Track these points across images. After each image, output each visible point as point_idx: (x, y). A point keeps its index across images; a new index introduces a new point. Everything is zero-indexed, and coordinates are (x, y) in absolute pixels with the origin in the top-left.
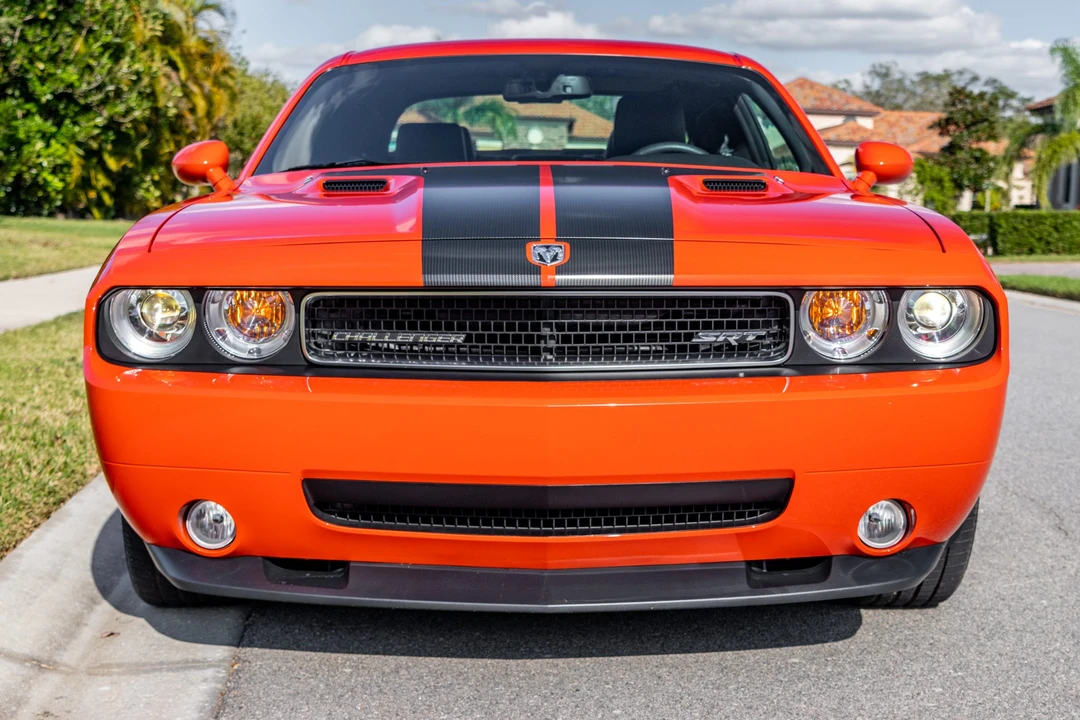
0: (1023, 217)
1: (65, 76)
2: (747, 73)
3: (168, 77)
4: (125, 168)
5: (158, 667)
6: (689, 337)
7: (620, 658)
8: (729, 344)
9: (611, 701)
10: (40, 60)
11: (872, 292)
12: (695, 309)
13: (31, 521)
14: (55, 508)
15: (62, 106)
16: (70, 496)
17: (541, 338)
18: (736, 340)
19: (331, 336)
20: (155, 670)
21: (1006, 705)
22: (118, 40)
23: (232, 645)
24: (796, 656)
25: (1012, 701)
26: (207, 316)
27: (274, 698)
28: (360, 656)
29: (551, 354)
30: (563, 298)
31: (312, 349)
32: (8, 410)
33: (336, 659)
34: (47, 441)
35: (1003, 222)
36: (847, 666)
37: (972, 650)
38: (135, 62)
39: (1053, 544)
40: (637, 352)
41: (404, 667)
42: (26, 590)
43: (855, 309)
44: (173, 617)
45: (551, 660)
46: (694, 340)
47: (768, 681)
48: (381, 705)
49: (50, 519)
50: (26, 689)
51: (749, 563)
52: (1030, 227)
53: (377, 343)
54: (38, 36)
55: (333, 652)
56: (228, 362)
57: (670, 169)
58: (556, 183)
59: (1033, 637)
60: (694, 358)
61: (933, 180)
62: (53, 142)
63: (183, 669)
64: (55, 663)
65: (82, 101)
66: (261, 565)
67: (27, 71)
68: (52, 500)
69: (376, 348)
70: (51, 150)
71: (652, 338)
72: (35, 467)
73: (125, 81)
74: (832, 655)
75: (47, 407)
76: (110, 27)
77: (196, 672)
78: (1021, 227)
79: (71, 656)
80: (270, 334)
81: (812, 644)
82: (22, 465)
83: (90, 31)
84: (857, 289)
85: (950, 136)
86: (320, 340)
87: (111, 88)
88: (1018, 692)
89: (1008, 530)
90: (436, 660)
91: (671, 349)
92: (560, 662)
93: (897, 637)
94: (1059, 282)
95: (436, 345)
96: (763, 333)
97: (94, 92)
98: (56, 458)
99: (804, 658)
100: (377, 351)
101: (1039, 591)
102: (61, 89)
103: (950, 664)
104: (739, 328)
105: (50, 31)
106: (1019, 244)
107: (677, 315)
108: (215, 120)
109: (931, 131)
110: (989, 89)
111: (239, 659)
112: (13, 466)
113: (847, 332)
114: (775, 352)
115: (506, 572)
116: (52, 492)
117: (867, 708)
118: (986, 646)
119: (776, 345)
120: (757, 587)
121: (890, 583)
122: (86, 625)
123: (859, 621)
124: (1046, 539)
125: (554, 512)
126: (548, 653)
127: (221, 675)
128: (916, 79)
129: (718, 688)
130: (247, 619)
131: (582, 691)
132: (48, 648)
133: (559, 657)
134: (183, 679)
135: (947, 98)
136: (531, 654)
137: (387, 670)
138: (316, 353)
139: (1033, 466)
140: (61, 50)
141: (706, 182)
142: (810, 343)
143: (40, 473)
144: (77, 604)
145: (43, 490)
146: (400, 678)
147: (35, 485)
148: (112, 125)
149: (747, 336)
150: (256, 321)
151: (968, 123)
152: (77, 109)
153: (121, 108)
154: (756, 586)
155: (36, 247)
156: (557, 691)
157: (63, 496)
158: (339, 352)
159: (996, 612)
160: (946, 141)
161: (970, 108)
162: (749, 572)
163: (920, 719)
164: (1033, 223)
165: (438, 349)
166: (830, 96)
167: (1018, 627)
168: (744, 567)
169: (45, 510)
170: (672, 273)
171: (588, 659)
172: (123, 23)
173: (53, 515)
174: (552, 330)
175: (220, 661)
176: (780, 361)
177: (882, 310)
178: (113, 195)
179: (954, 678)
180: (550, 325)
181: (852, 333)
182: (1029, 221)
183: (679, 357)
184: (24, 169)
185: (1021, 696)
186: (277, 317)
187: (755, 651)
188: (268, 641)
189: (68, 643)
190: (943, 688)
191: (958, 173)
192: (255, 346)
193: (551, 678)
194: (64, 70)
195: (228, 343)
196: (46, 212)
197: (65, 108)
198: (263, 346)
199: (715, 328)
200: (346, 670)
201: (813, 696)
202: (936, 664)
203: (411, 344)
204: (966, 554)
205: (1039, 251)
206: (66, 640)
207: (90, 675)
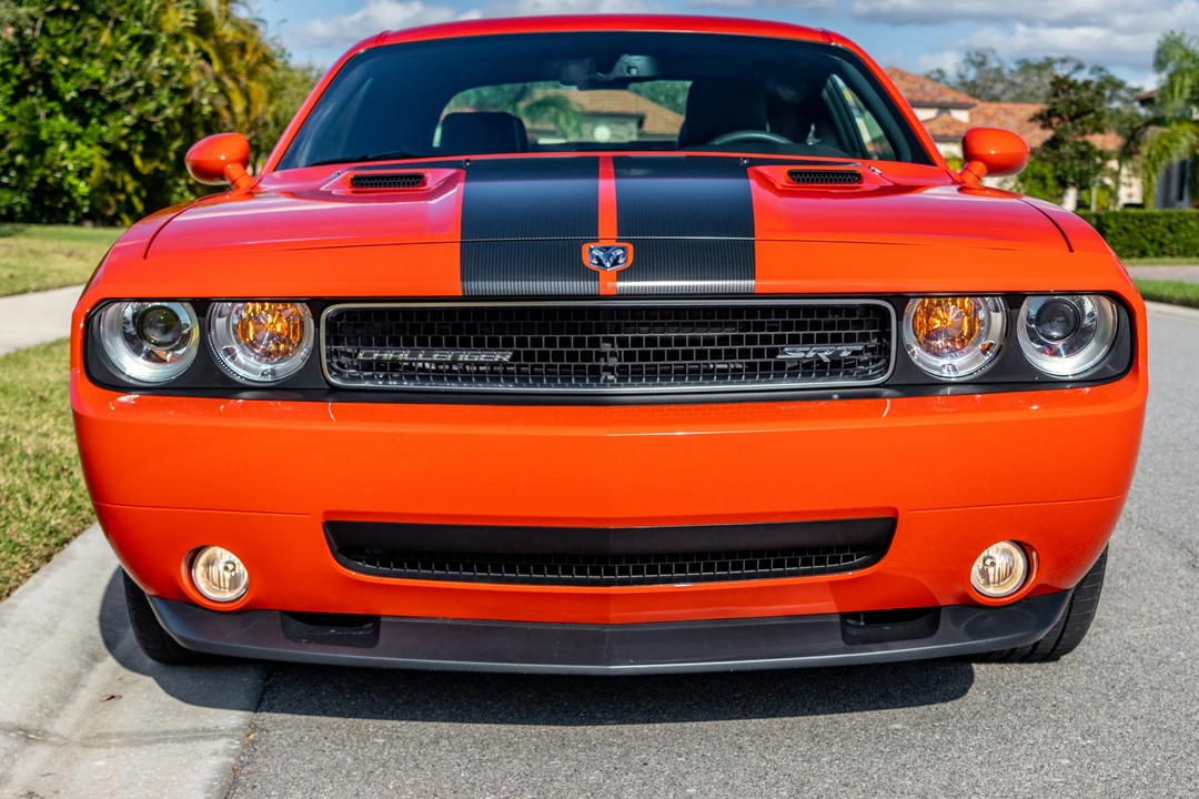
0: (1134, 217)
1: (90, 71)
2: (837, 51)
3: (202, 71)
4: (156, 170)
5: (162, 737)
6: (773, 353)
7: (694, 724)
8: (820, 361)
9: (684, 777)
10: (64, 54)
11: (987, 299)
12: (780, 320)
13: (28, 566)
14: (57, 549)
15: (88, 104)
16: (75, 535)
17: (600, 355)
18: (828, 356)
19: (356, 355)
20: (159, 741)
21: (1144, 780)
22: (147, 32)
23: (249, 710)
24: (898, 720)
25: (1152, 775)
26: (213, 333)
27: (293, 774)
28: (395, 722)
29: (613, 374)
30: (626, 309)
31: (335, 370)
32: (12, 439)
33: (367, 727)
34: (52, 474)
35: (1112, 223)
36: (958, 733)
37: (1101, 712)
38: (166, 56)
39: (1187, 585)
40: (713, 371)
41: (445, 736)
42: (16, 646)
43: (966, 319)
44: (184, 677)
45: (615, 727)
46: (779, 357)
47: (867, 752)
48: (416, 784)
49: (51, 562)
50: (9, 763)
51: (844, 616)
52: (1142, 227)
53: (411, 362)
54: (61, 28)
55: (364, 718)
56: (236, 386)
57: (750, 159)
58: (617, 176)
59: (1171, 696)
60: (779, 377)
61: (1034, 177)
62: (78, 144)
63: (190, 739)
64: (45, 732)
65: (110, 99)
66: (279, 621)
67: (50, 67)
68: (53, 541)
69: (410, 368)
70: (76, 153)
71: (730, 354)
72: (35, 504)
73: (156, 77)
74: (939, 720)
75: (55, 434)
76: (139, 17)
77: (206, 743)
78: (1131, 227)
79: (62, 725)
80: (286, 352)
81: (916, 705)
82: (21, 501)
83: (118, 22)
84: (969, 296)
85: (1053, 129)
86: (344, 359)
87: (140, 84)
88: (1158, 764)
89: (1135, 568)
90: (482, 728)
91: (752, 367)
92: (626, 729)
93: (1014, 697)
94: (1174, 288)
95: (478, 364)
96: (860, 348)
97: (122, 89)
98: (60, 493)
99: (907, 723)
100: (410, 371)
101: (1176, 641)
102: (86, 85)
103: (1077, 730)
104: (832, 342)
105: (74, 23)
106: (1130, 247)
107: (759, 327)
108: (252, 117)
109: (1033, 124)
110: (1094, 78)
111: (256, 727)
112: (11, 502)
113: (958, 347)
114: (874, 370)
115: (561, 628)
116: (54, 532)
117: (982, 784)
118: (1118, 707)
119: (874, 361)
120: (855, 644)
121: (1008, 637)
122: (84, 686)
123: (970, 678)
124: (1179, 579)
125: (617, 558)
126: (611, 719)
127: (235, 747)
128: (1015, 67)
129: (809, 761)
130: (267, 679)
131: (650, 765)
132: (38, 715)
133: (624, 723)
134: (191, 751)
135: (1049, 88)
136: (591, 720)
137: (426, 740)
138: (339, 375)
139: (1158, 493)
140: (86, 43)
141: (791, 174)
142: (914, 359)
143: (41, 510)
144: (76, 662)
145: (43, 529)
146: (440, 750)
147: (34, 525)
148: (142, 124)
149: (841, 351)
150: (271, 338)
151: (1072, 114)
152: (104, 107)
153: (151, 106)
154: (852, 642)
155: (60, 258)
156: (622, 765)
157: (68, 536)
158: (366, 374)
159: (1127, 667)
160: (1049, 134)
161: (1073, 97)
162: (844, 626)
163: (1046, 797)
164: (1145, 223)
165: (481, 368)
166: (922, 86)
167: (1153, 684)
168: (838, 620)
169: (45, 553)
170: (753, 278)
171: (657, 725)
172: (152, 12)
173: (55, 558)
174: (613, 347)
175: (233, 729)
176: (880, 379)
177: (998, 319)
178: (143, 201)
179: (1083, 747)
180: (610, 340)
181: (963, 347)
182: (1141, 220)
183: (761, 376)
184: (48, 172)
185: (1162, 769)
186: (294, 333)
187: (850, 715)
188: (290, 705)
189: (60, 709)
190: (1070, 759)
191: (1062, 169)
192: (269, 367)
193: (615, 749)
194: (90, 66)
195: (238, 364)
196: (72, 220)
197: (91, 107)
198: (279, 367)
199: (804, 343)
200: (378, 740)
201: (920, 769)
202: (1060, 731)
203: (450, 363)
204: (1094, 600)
205: (1151, 253)
206: (59, 705)
207: (84, 746)
